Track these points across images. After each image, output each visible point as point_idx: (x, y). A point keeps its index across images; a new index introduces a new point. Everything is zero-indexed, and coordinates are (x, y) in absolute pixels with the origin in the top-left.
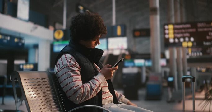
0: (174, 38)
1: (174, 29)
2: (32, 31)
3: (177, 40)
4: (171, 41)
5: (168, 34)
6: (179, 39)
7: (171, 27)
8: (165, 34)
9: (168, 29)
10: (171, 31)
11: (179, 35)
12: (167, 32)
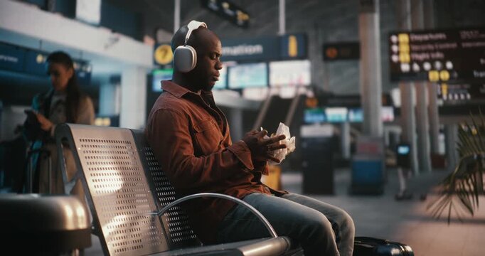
0: (411, 63)
1: (411, 43)
2: (106, 47)
3: (416, 67)
4: (405, 68)
5: (398, 53)
7: (404, 38)
8: (391, 53)
9: (398, 44)
10: (405, 48)
11: (421, 57)
12: (395, 48)
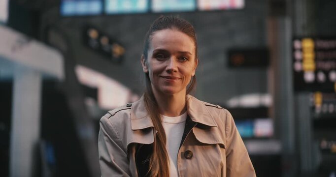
0: (316, 72)
1: (316, 50)
2: (14, 49)
3: (321, 77)
4: (309, 77)
5: (302, 61)
6: (327, 73)
7: (308, 44)
8: (294, 60)
9: (301, 50)
10: (309, 56)
11: (327, 65)
12: (298, 55)
